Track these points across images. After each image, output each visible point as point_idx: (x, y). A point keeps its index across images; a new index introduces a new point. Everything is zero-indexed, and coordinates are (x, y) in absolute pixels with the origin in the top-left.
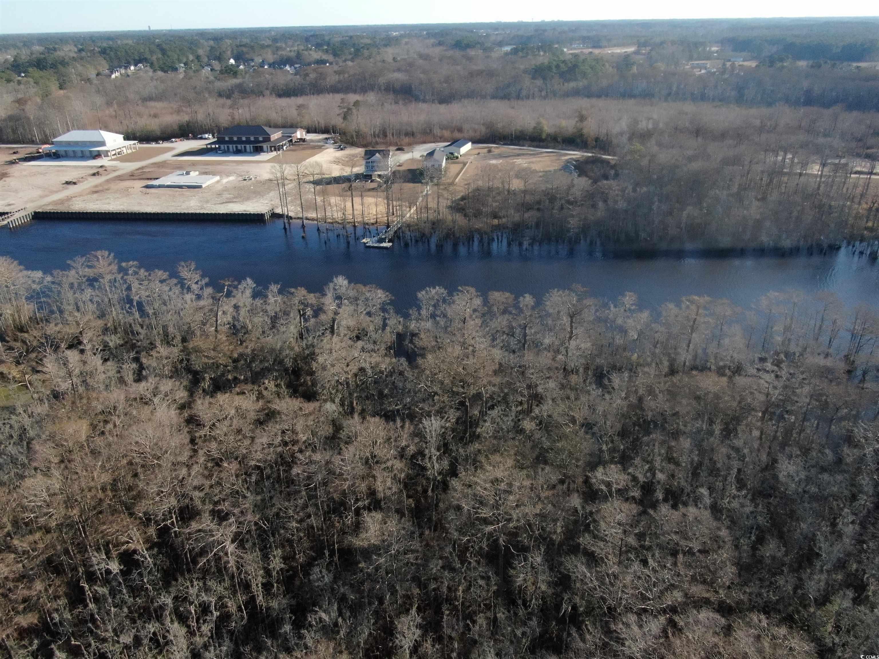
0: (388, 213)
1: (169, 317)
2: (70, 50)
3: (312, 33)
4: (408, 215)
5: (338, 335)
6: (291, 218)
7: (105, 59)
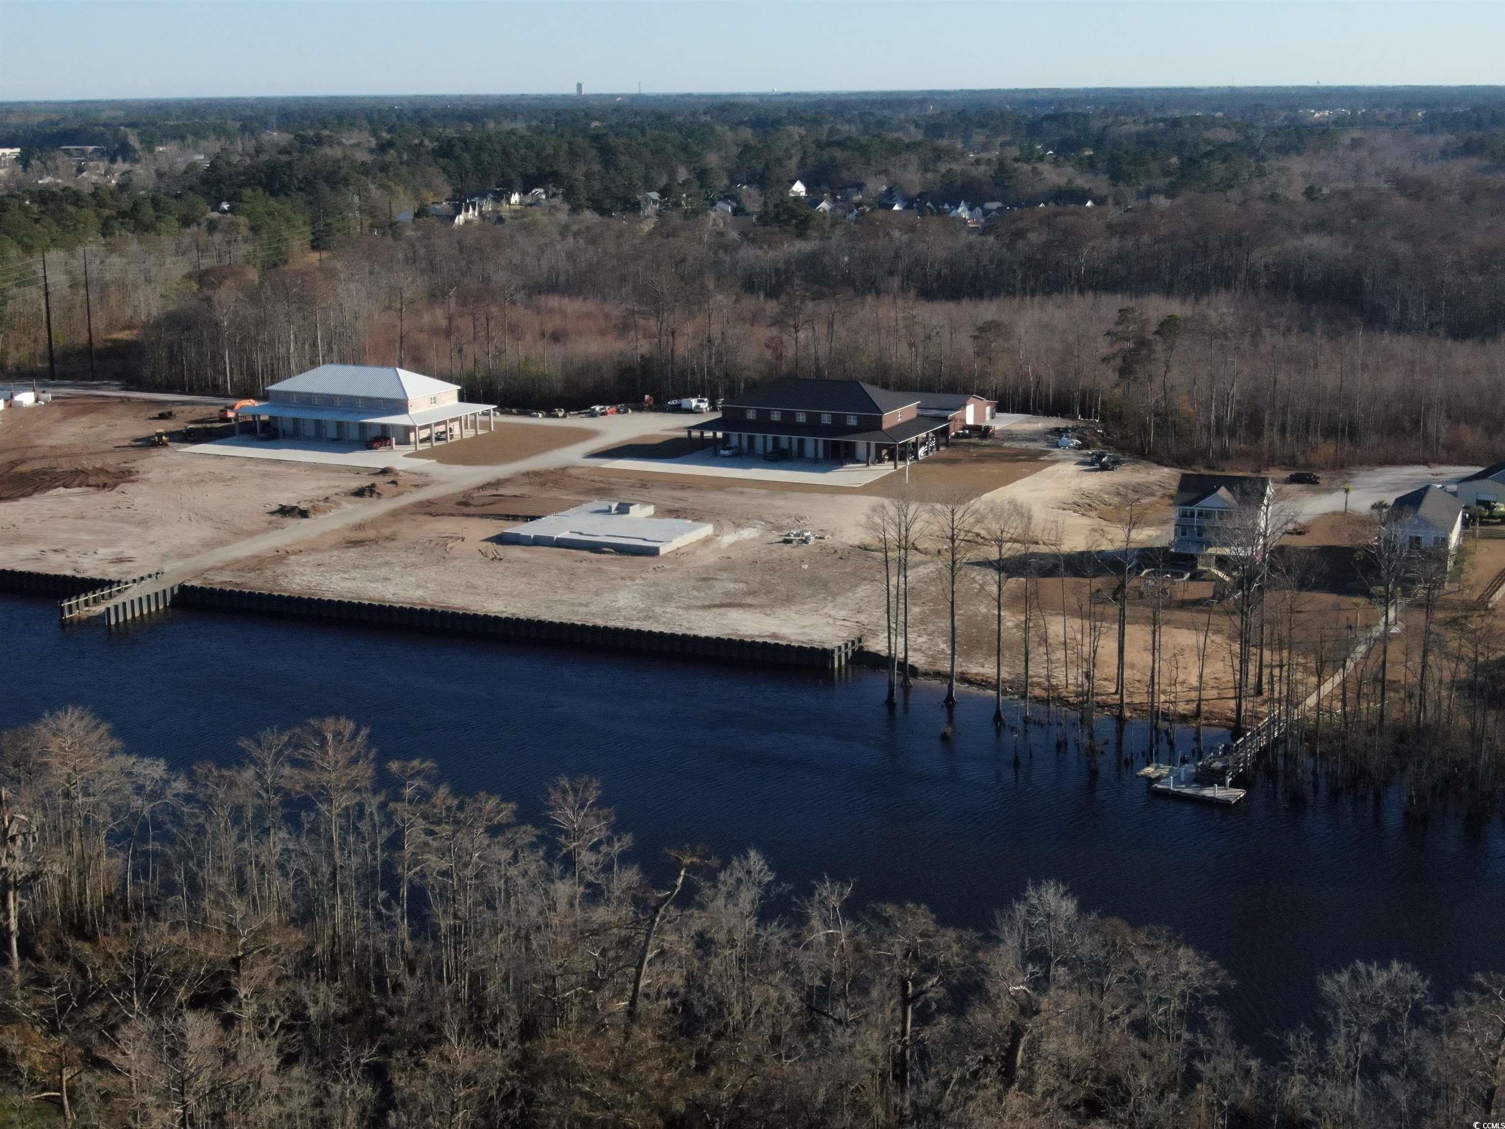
0: (1240, 686)
1: (496, 947)
2: (359, 144)
3: (1051, 110)
4: (1312, 701)
5: (1027, 1087)
6: (914, 671)
7: (445, 170)
